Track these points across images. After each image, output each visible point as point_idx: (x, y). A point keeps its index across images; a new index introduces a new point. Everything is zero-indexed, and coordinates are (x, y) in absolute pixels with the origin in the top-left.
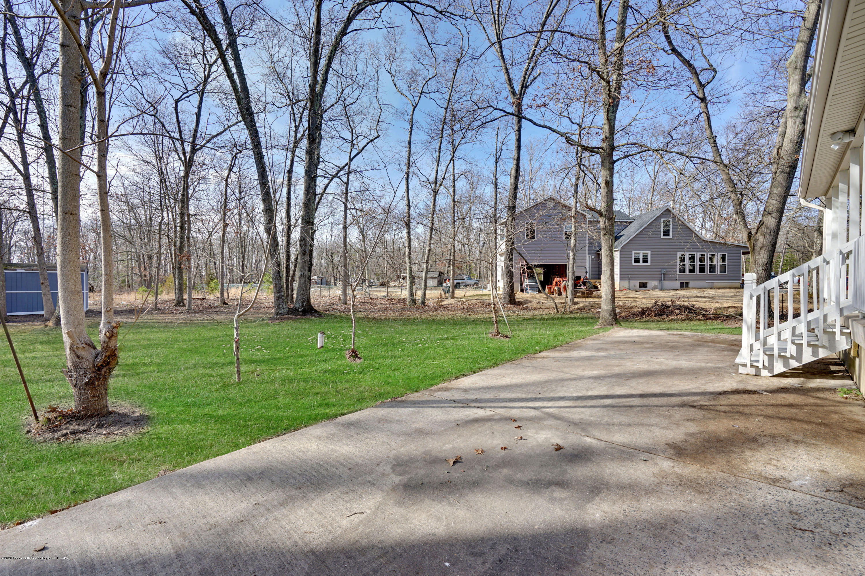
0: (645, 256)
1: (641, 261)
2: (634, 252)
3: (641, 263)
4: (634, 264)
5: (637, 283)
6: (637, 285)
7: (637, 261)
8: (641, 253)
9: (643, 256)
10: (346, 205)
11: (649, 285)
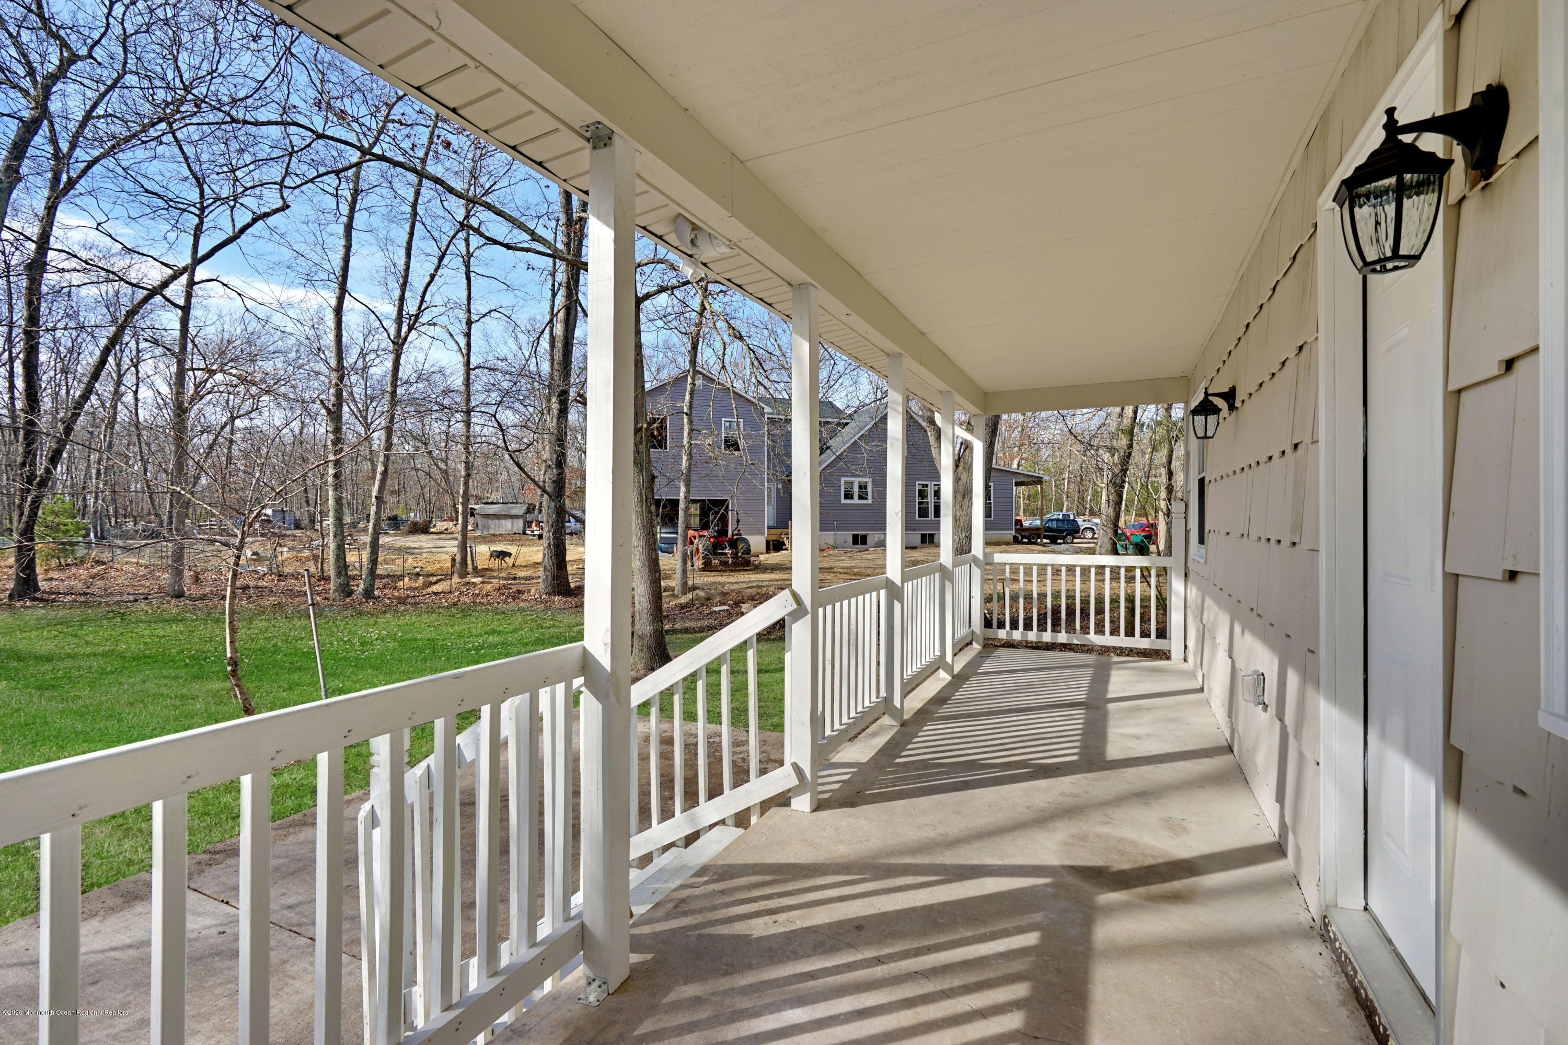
0: (862, 487)
1: (856, 496)
2: (843, 479)
3: (856, 500)
4: (843, 501)
5: (848, 536)
6: (850, 539)
7: (849, 496)
8: (856, 481)
9: (860, 487)
10: (181, 363)
11: (869, 540)
